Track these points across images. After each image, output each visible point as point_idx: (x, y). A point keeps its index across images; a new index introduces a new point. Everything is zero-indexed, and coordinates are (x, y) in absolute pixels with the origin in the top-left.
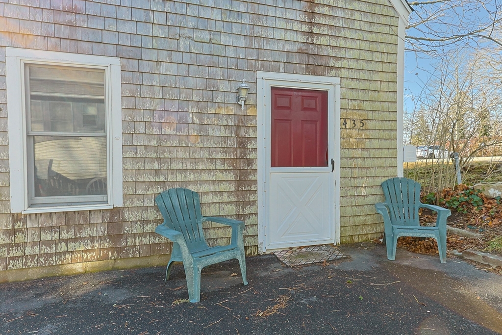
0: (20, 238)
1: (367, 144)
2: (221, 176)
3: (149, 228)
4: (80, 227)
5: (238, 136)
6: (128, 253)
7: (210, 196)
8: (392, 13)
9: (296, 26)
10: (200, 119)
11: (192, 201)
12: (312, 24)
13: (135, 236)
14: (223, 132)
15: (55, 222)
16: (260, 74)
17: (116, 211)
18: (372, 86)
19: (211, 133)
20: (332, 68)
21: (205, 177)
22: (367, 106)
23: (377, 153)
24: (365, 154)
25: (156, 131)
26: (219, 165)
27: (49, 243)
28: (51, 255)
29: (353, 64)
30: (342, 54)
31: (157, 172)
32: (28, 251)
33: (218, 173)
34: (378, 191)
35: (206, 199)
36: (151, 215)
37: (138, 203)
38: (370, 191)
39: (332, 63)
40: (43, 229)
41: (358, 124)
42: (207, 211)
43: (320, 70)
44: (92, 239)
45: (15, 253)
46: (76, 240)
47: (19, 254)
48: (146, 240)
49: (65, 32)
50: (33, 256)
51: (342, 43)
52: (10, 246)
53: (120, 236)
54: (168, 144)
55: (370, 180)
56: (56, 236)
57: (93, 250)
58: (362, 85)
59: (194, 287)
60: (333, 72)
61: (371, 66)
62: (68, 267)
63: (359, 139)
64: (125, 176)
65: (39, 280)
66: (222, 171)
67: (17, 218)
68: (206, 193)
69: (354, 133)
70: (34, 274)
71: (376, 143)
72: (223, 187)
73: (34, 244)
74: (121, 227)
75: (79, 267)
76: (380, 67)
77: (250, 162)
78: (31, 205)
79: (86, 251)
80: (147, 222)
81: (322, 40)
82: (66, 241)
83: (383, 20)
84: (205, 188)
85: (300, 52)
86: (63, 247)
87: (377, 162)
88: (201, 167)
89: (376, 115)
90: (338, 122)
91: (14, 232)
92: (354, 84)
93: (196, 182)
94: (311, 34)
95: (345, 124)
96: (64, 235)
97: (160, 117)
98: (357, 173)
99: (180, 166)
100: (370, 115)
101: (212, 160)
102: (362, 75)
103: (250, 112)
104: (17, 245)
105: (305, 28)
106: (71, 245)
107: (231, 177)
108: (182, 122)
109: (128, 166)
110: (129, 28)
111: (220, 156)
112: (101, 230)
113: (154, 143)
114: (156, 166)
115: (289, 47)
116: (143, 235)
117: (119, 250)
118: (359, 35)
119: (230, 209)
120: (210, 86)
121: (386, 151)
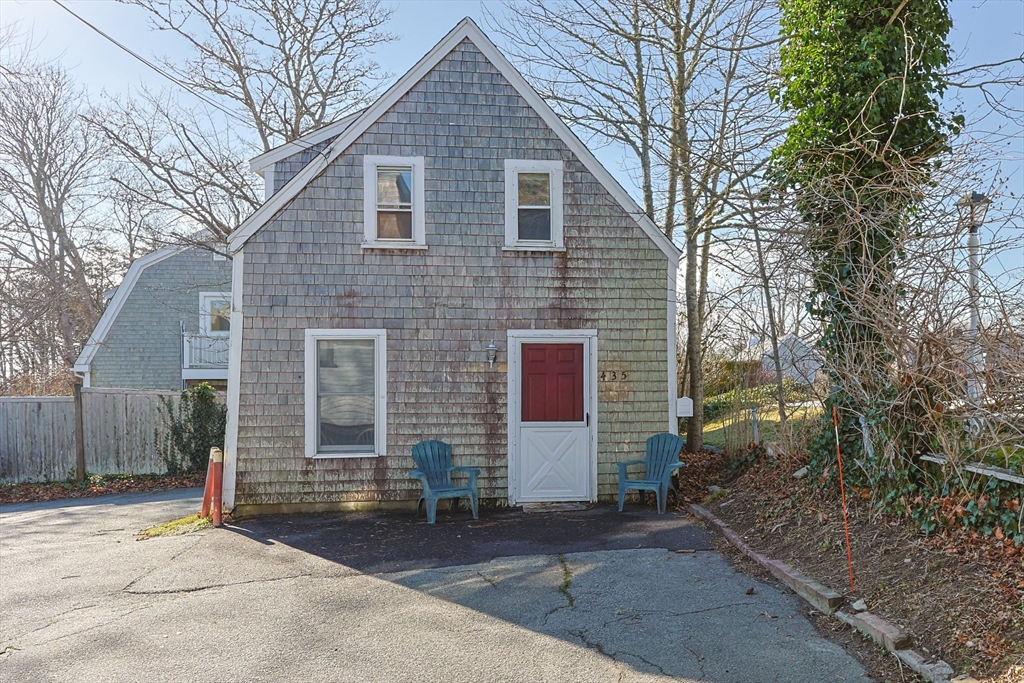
0: (310, 478)
1: (631, 397)
2: (472, 430)
3: (407, 475)
4: (353, 472)
5: (488, 392)
6: (390, 496)
7: (462, 448)
8: (660, 256)
9: (548, 283)
10: (453, 378)
11: (444, 454)
12: (564, 279)
13: (396, 481)
14: (474, 389)
15: (335, 466)
16: (510, 332)
17: (381, 459)
18: (636, 335)
19: (463, 390)
20: (587, 320)
21: (457, 430)
22: (630, 356)
23: (644, 407)
24: (629, 407)
25: (414, 390)
26: (470, 420)
27: (330, 483)
28: (332, 493)
29: (611, 315)
30: (599, 305)
31: (415, 426)
32: (316, 488)
33: (469, 427)
34: (644, 447)
35: (457, 451)
36: (410, 464)
37: (399, 453)
38: (634, 447)
39: (587, 315)
40: (327, 471)
41: (620, 376)
42: (458, 462)
43: (573, 323)
44: (362, 482)
45: (307, 489)
46: (350, 482)
47: (310, 490)
48: (405, 486)
49: (345, 312)
50: (319, 493)
51: (599, 294)
52: (304, 483)
53: (384, 481)
54: (425, 401)
55: (635, 436)
56: (336, 478)
57: (362, 491)
58: (623, 335)
59: (432, 519)
60: (589, 324)
61: (633, 315)
62: (344, 504)
63: (621, 393)
64: (388, 429)
65: (323, 513)
66: (473, 425)
67: (309, 461)
68: (458, 445)
69: (615, 385)
70: (319, 508)
71: (642, 396)
72: (474, 440)
73: (320, 483)
74: (384, 474)
75: (352, 505)
76: (645, 315)
77: (500, 417)
78: (318, 452)
79: (357, 492)
80: (406, 469)
81: (577, 294)
82: (343, 482)
83: (648, 265)
84: (457, 441)
85: (553, 308)
86: (340, 487)
87: (642, 416)
88: (453, 421)
89: (642, 366)
90: (595, 375)
91: (306, 473)
92: (614, 335)
93: (449, 435)
94: (564, 289)
95: (604, 376)
96: (342, 478)
97: (418, 378)
98: (617, 427)
99: (435, 421)
100: (634, 366)
101: (464, 415)
102: (625, 325)
103: (500, 369)
104: (309, 483)
105: (557, 284)
106: (346, 486)
107: (481, 430)
108: (437, 380)
109: (391, 421)
110: (394, 303)
111: (471, 411)
112: (369, 475)
113: (413, 400)
114: (414, 421)
115: (541, 304)
116: (402, 481)
117: (383, 493)
118: (620, 284)
119: (481, 461)
120: (463, 346)
121: (654, 405)
